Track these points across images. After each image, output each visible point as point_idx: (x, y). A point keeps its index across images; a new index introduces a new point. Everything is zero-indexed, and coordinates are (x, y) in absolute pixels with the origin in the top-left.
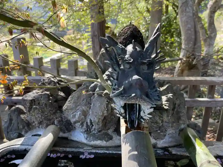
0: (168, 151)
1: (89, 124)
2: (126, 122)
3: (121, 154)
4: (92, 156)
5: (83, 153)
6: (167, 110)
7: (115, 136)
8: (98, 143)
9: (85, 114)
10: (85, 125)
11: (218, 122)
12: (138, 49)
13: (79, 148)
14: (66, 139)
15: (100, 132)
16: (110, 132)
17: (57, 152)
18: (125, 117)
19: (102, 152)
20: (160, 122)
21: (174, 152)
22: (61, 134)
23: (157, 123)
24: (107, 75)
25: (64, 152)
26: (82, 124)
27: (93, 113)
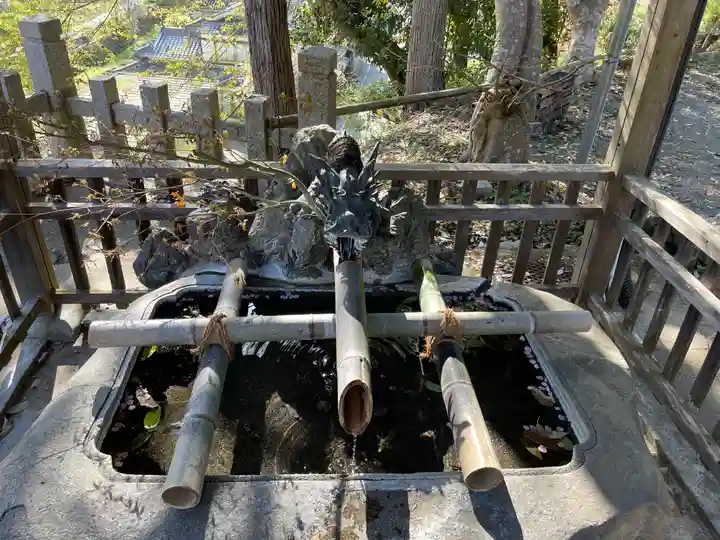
0: (394, 288)
1: (291, 255)
2: (339, 253)
3: (334, 293)
4: (297, 296)
5: (284, 293)
6: (393, 236)
7: (325, 271)
8: (304, 280)
9: (285, 242)
10: (286, 258)
11: (548, 246)
12: (352, 178)
13: (279, 286)
14: (257, 277)
15: (306, 265)
16: (319, 266)
17: (250, 292)
18: (338, 249)
19: (309, 290)
20: (384, 252)
21: (400, 289)
22: (251, 271)
23: (379, 253)
24: (314, 189)
25: (260, 292)
26: (282, 257)
27: (296, 241)
